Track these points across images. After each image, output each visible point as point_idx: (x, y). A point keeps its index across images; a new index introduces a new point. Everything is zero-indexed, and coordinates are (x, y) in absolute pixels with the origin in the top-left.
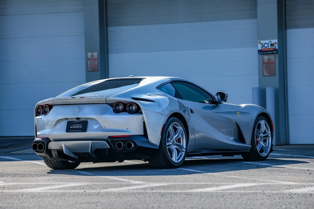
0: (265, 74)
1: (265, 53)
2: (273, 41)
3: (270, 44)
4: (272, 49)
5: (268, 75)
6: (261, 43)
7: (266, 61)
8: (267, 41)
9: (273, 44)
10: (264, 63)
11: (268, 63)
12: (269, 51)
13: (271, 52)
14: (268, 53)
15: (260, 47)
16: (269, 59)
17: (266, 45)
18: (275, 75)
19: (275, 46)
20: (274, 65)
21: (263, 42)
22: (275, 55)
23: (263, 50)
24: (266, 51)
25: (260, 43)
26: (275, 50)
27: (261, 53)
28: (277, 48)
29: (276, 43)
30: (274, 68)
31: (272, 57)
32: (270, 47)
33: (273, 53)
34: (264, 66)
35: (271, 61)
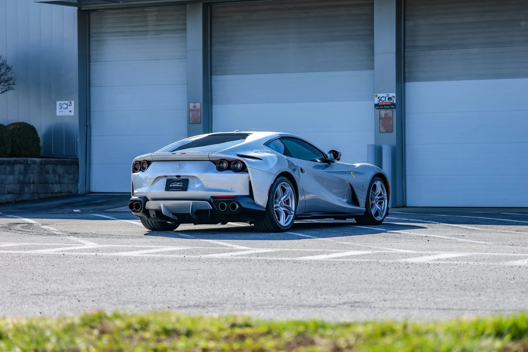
0: (382, 130)
1: (382, 107)
2: (391, 95)
3: (387, 98)
4: (389, 104)
5: (385, 131)
6: (378, 96)
7: (383, 116)
8: (385, 95)
9: (391, 98)
10: (380, 118)
11: (385, 118)
12: (386, 105)
13: (388, 107)
14: (385, 107)
15: (376, 101)
16: (386, 114)
17: (383, 99)
18: (392, 132)
19: (393, 101)
20: (391, 120)
21: (380, 95)
22: (393, 109)
23: (380, 104)
24: (383, 106)
25: (376, 96)
26: (393, 104)
27: (378, 107)
28: (395, 102)
29: (393, 97)
30: (391, 123)
31: (389, 112)
32: (387, 101)
33: (390, 108)
34: (381, 121)
35: (388, 116)
